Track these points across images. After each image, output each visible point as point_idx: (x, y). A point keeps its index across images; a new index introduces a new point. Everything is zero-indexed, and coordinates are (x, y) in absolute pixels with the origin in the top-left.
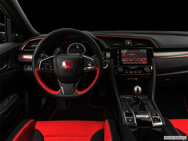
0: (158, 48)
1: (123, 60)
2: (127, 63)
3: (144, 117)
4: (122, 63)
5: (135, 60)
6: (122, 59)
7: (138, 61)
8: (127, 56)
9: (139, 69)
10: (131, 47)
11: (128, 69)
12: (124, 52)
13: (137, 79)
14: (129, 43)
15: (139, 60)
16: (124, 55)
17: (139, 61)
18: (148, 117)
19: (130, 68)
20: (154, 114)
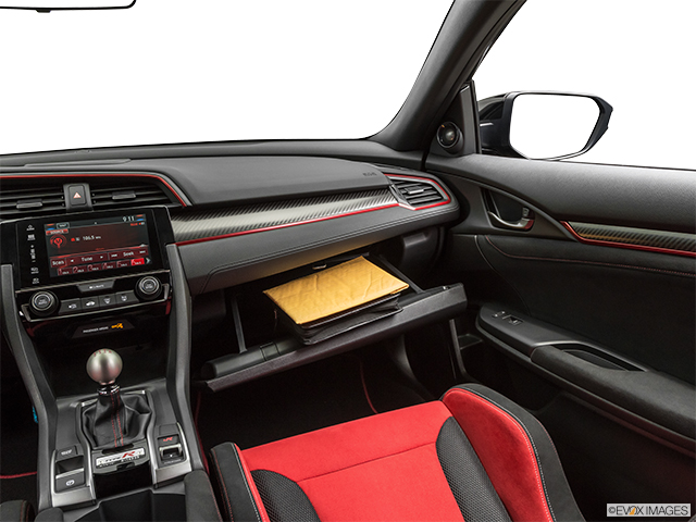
0: (189, 204)
1: (54, 263)
2: (70, 270)
3: (127, 457)
4: (52, 275)
5: (105, 256)
6: (51, 258)
7: (116, 259)
8: (69, 246)
9: (120, 286)
10: (88, 209)
11: (74, 293)
12: (57, 231)
13: (121, 326)
14: (77, 196)
15: (120, 254)
16: (59, 243)
17: (121, 257)
18: (143, 453)
19: (83, 289)
20: (171, 439)
